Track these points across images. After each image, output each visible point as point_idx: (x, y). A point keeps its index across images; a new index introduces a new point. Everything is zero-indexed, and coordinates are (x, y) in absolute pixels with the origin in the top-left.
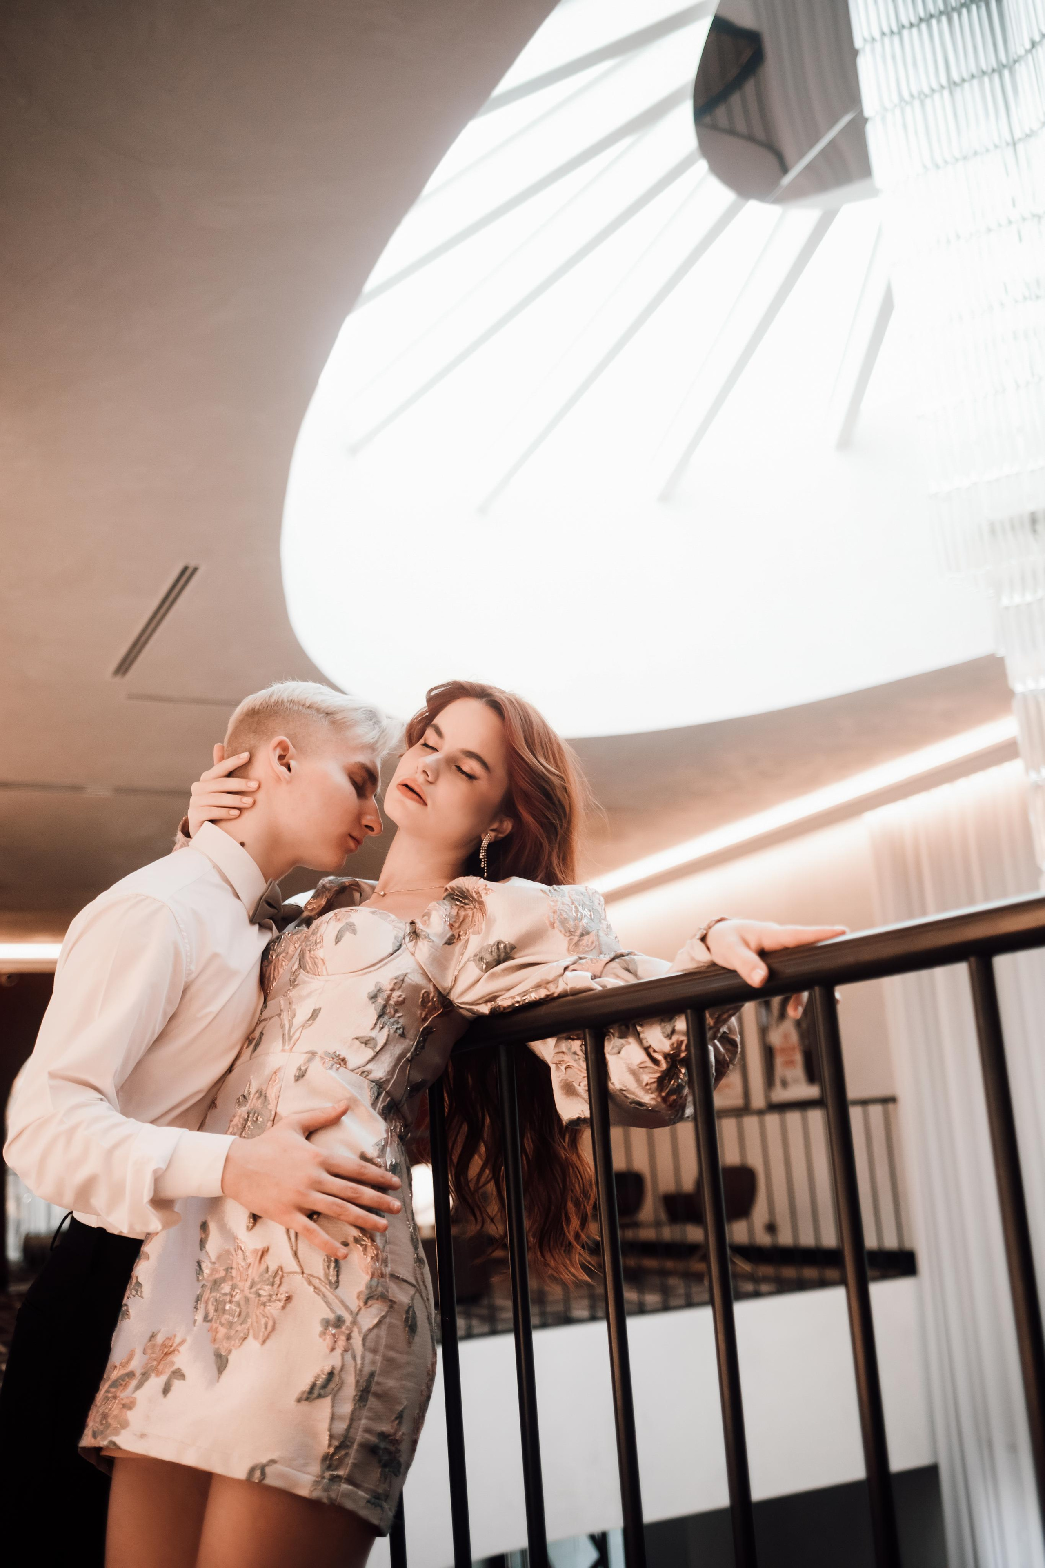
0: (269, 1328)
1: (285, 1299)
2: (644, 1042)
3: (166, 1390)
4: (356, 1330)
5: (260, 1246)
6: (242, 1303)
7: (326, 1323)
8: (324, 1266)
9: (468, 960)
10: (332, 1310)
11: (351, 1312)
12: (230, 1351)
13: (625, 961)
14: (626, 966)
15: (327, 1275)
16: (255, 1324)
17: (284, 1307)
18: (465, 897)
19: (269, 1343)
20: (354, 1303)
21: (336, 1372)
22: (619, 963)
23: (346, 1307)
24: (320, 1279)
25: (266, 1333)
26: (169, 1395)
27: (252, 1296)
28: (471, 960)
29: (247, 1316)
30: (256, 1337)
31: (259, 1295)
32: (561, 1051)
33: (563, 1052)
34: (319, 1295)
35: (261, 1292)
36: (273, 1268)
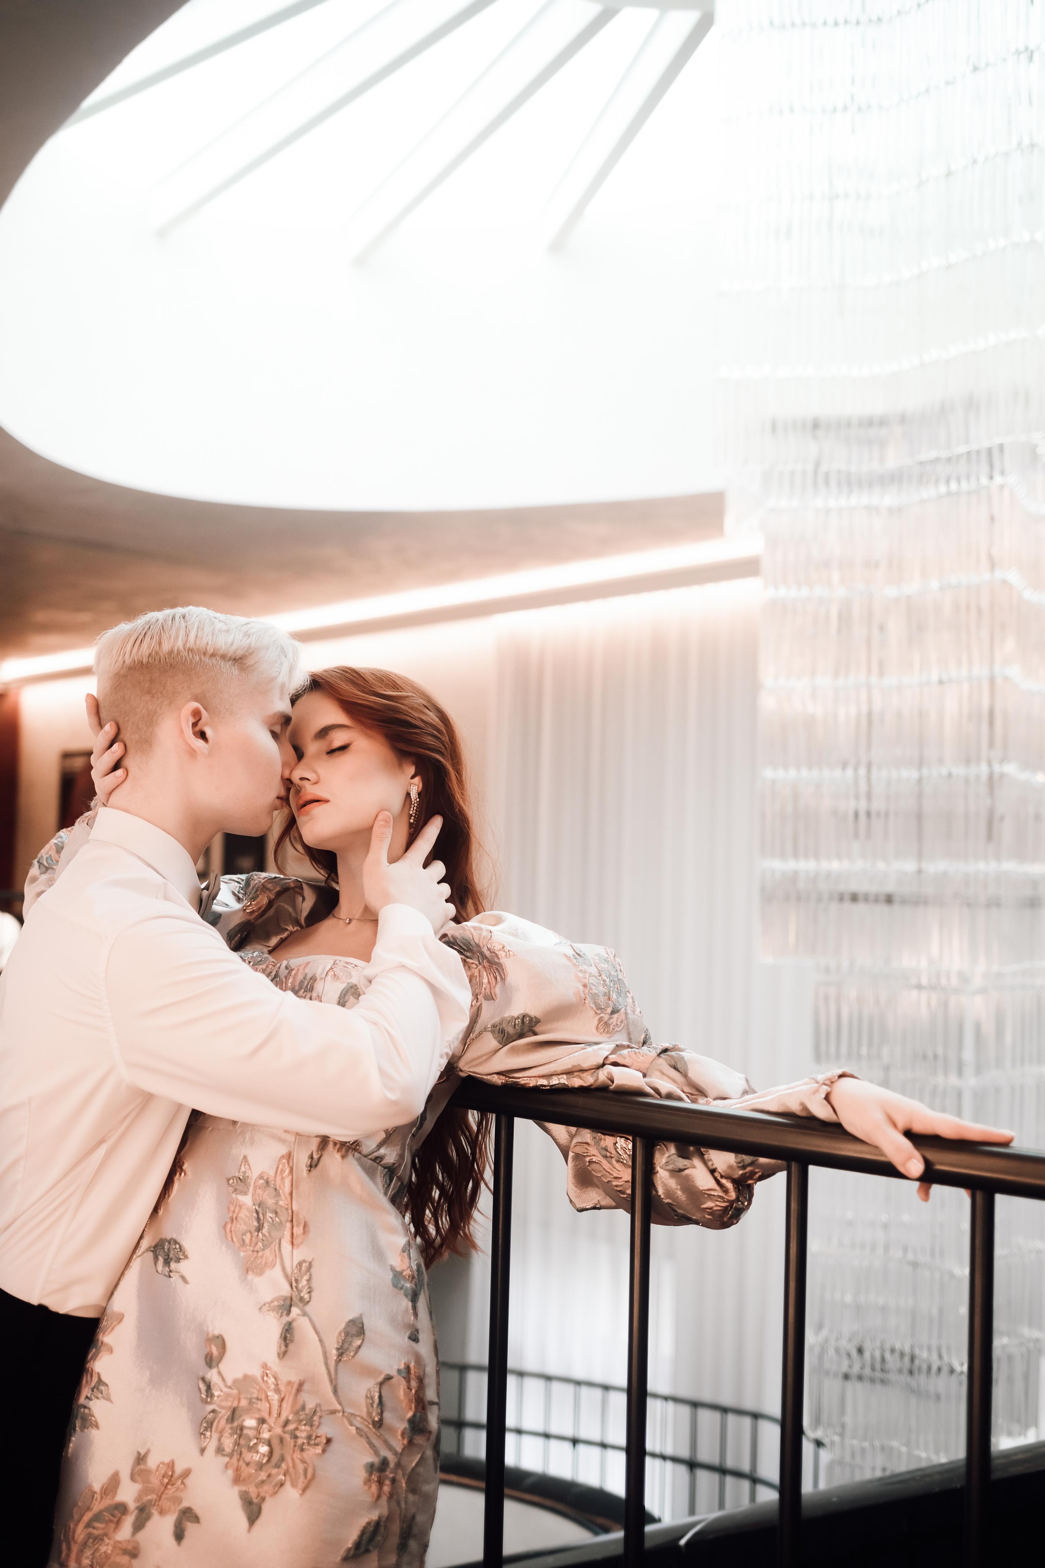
0: (309, 1475)
1: (325, 1441)
2: (710, 1164)
3: (179, 1536)
4: (400, 1472)
5: (295, 1379)
6: (275, 1443)
7: (371, 1468)
8: (367, 1403)
9: (485, 1030)
10: (376, 1453)
11: (395, 1453)
12: (263, 1499)
13: (672, 1057)
14: (673, 1063)
15: (369, 1414)
16: (291, 1470)
17: (324, 1451)
18: (470, 950)
19: (308, 1493)
20: (398, 1444)
21: (382, 1524)
22: (666, 1060)
23: (390, 1448)
24: (362, 1418)
25: (306, 1481)
26: (185, 1542)
27: (287, 1437)
28: (489, 1031)
29: (282, 1459)
30: (294, 1485)
31: (296, 1437)
32: (584, 1141)
33: (587, 1143)
34: (361, 1436)
35: (298, 1433)
36: (310, 1405)
